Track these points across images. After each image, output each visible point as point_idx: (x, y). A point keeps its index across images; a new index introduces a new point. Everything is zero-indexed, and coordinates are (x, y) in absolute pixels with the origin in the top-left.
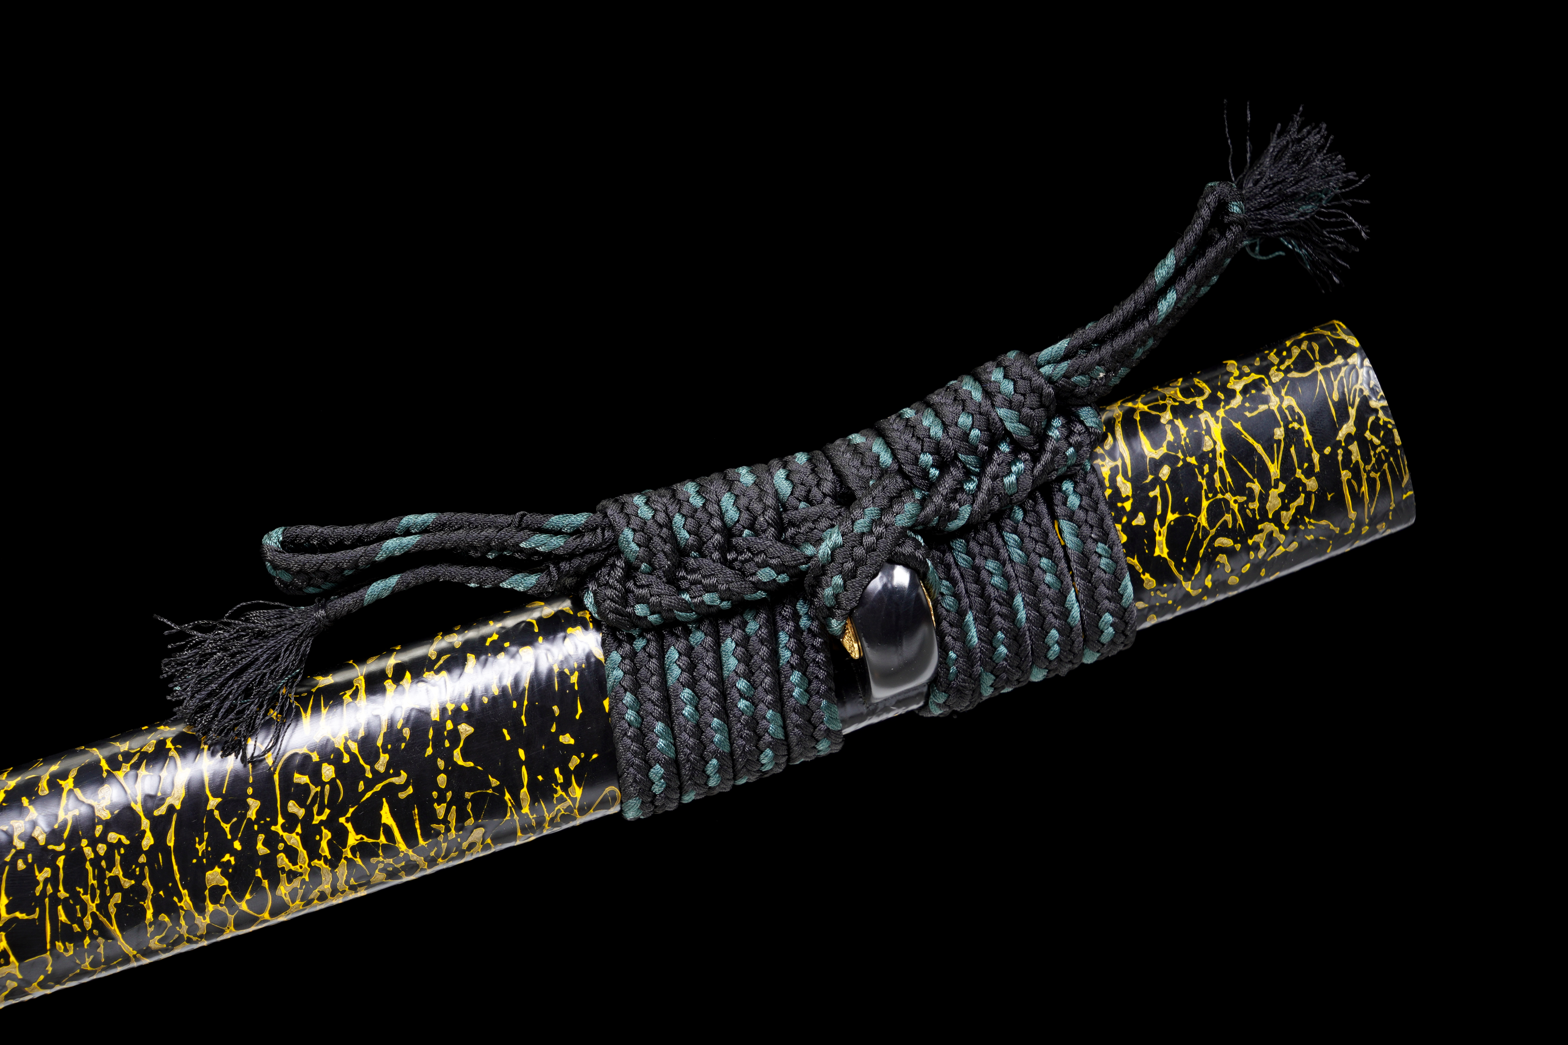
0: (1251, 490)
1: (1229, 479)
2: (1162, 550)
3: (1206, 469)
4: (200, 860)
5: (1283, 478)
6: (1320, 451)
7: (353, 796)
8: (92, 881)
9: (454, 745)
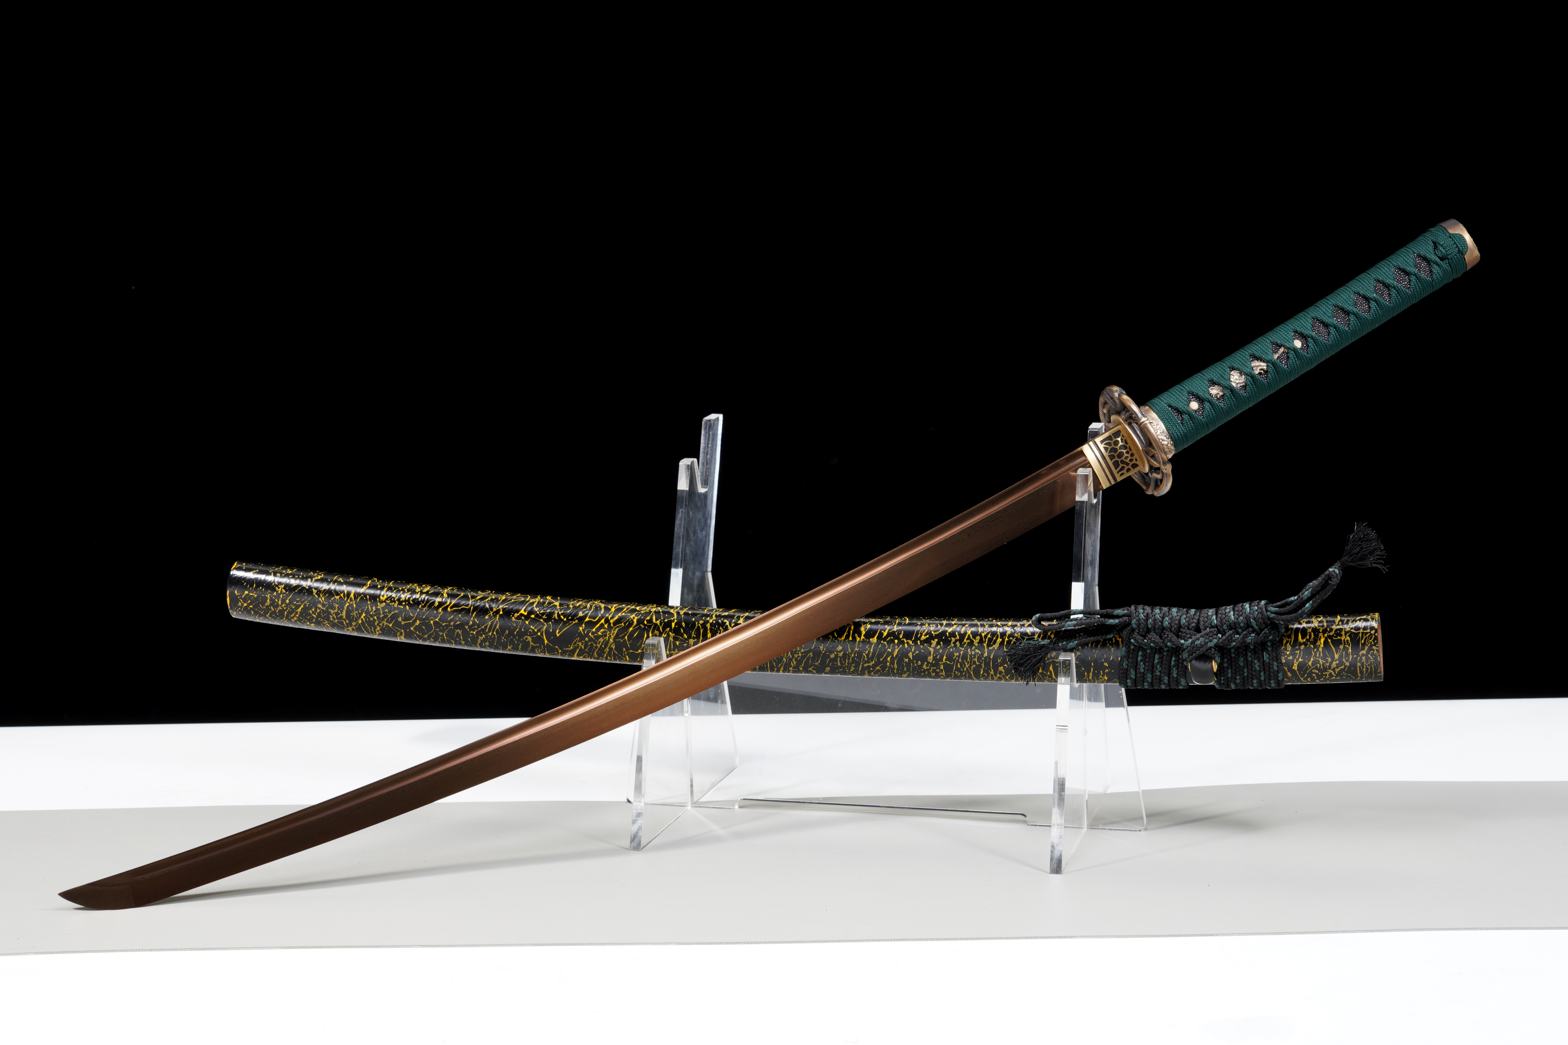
0: (1327, 660)
1: (1321, 655)
2: (1295, 668)
4: (998, 664)
5: (1338, 660)
6: (1353, 656)
8: (969, 660)
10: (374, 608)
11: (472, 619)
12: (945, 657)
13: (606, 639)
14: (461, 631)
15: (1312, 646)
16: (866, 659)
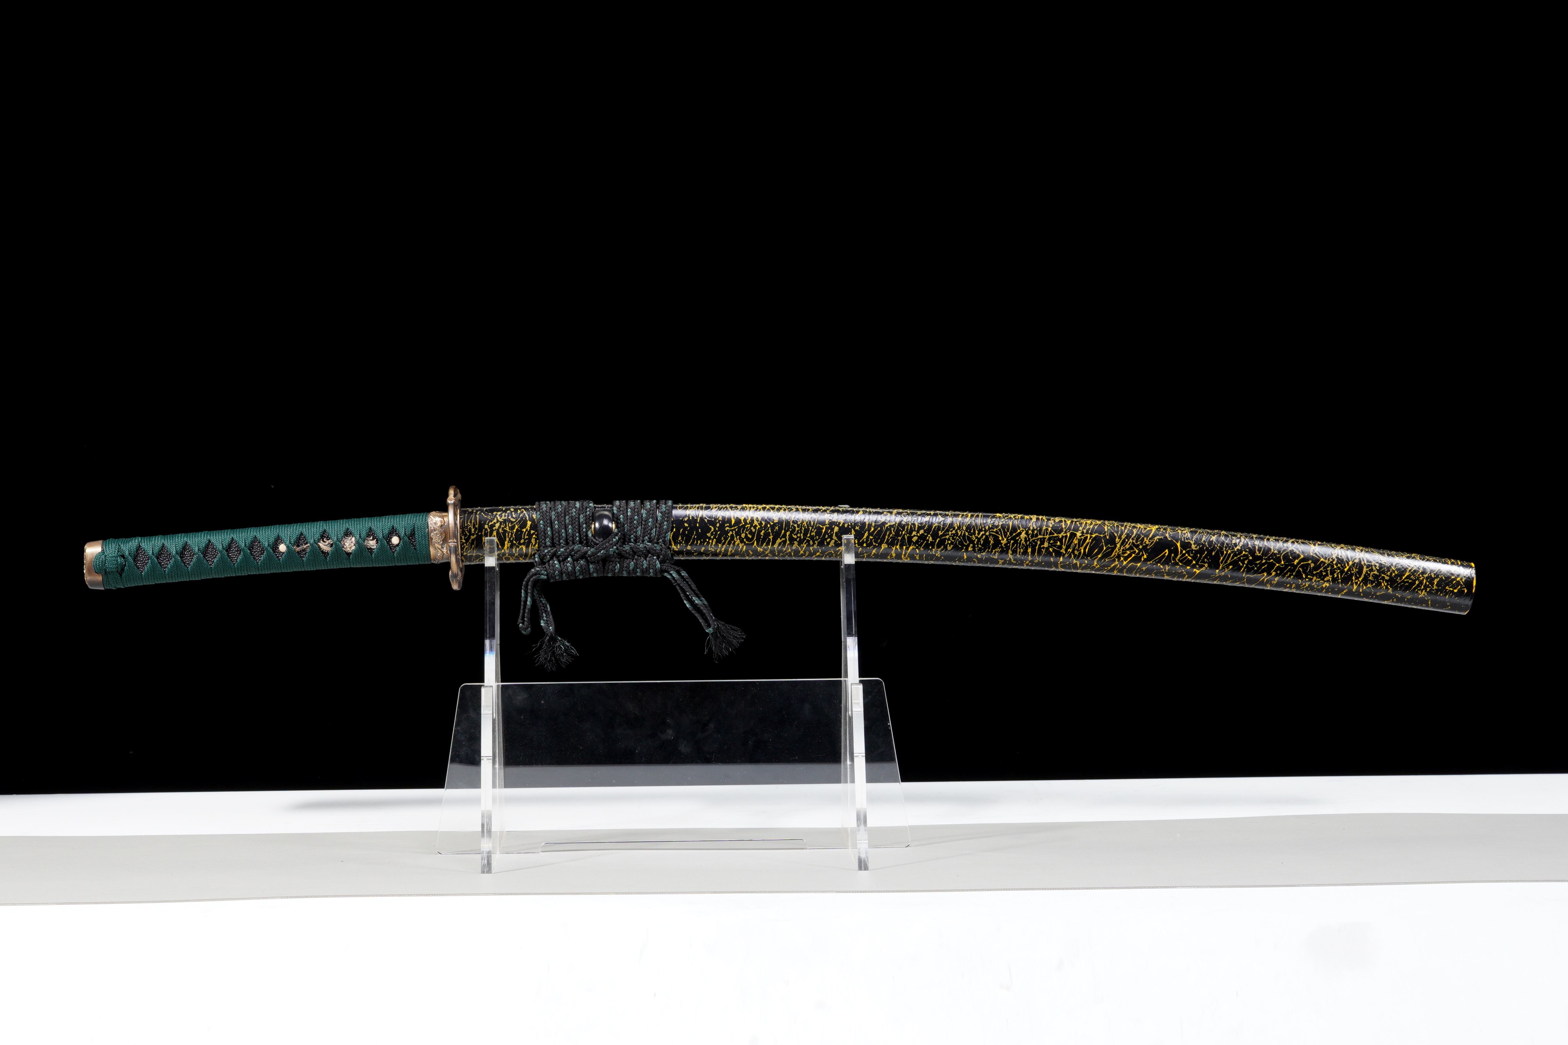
0: (502, 530)
1: (507, 534)
2: (529, 523)
3: (512, 539)
5: (493, 530)
7: (739, 528)
8: (803, 528)
9: (713, 532)
10: (1336, 576)
11: (1245, 565)
12: (824, 531)
13: (1124, 546)
14: (1256, 554)
15: (514, 542)
16: (892, 529)
